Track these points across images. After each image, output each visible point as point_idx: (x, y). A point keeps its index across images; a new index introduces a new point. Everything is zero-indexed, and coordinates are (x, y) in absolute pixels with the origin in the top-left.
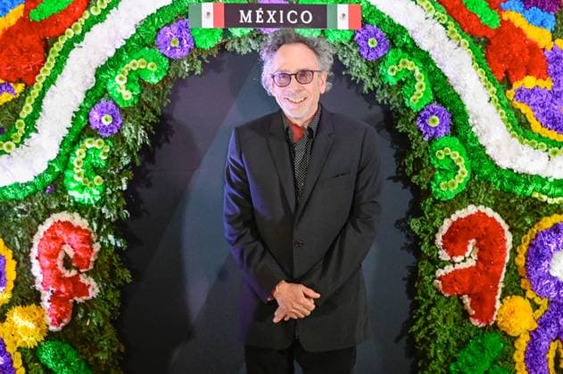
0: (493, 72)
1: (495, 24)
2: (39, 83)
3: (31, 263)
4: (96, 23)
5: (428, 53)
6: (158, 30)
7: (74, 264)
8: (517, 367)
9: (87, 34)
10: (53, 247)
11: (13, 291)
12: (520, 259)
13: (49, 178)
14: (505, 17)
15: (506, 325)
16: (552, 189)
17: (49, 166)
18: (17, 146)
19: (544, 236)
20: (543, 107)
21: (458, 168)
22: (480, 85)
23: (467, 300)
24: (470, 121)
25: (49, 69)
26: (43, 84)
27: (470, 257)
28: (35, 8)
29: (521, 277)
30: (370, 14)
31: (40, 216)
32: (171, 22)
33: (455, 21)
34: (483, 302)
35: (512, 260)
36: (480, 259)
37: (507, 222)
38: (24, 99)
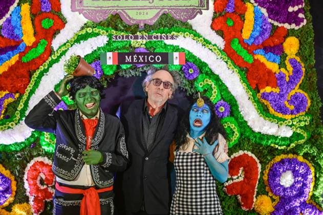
0: (250, 85)
1: (251, 61)
2: (27, 93)
3: (24, 182)
4: (55, 63)
5: (218, 76)
7: (45, 183)
9: (50, 68)
10: (35, 174)
11: (15, 196)
12: (266, 177)
13: (32, 140)
14: (256, 57)
15: (259, 209)
16: (280, 142)
17: (32, 134)
18: (16, 124)
19: (277, 165)
20: (275, 101)
21: (234, 132)
22: (244, 91)
23: (239, 197)
24: (239, 109)
25: (31, 86)
26: (29, 93)
27: (240, 176)
28: (24, 56)
29: (266, 186)
30: (190, 57)
31: (28, 159)
32: (92, 62)
33: (231, 60)
34: (247, 199)
35: (261, 177)
36: (245, 177)
37: (258, 158)
38: (20, 101)
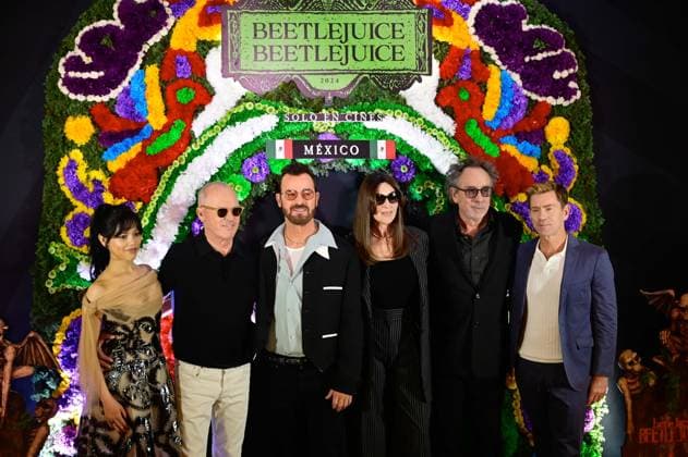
1: (495, 154)
2: (154, 201)
4: (197, 156)
6: (243, 161)
8: (515, 412)
9: (189, 164)
14: (503, 149)
25: (161, 191)
26: (157, 202)
28: (150, 145)
30: (402, 147)
32: (253, 155)
33: (466, 152)
38: (142, 214)
